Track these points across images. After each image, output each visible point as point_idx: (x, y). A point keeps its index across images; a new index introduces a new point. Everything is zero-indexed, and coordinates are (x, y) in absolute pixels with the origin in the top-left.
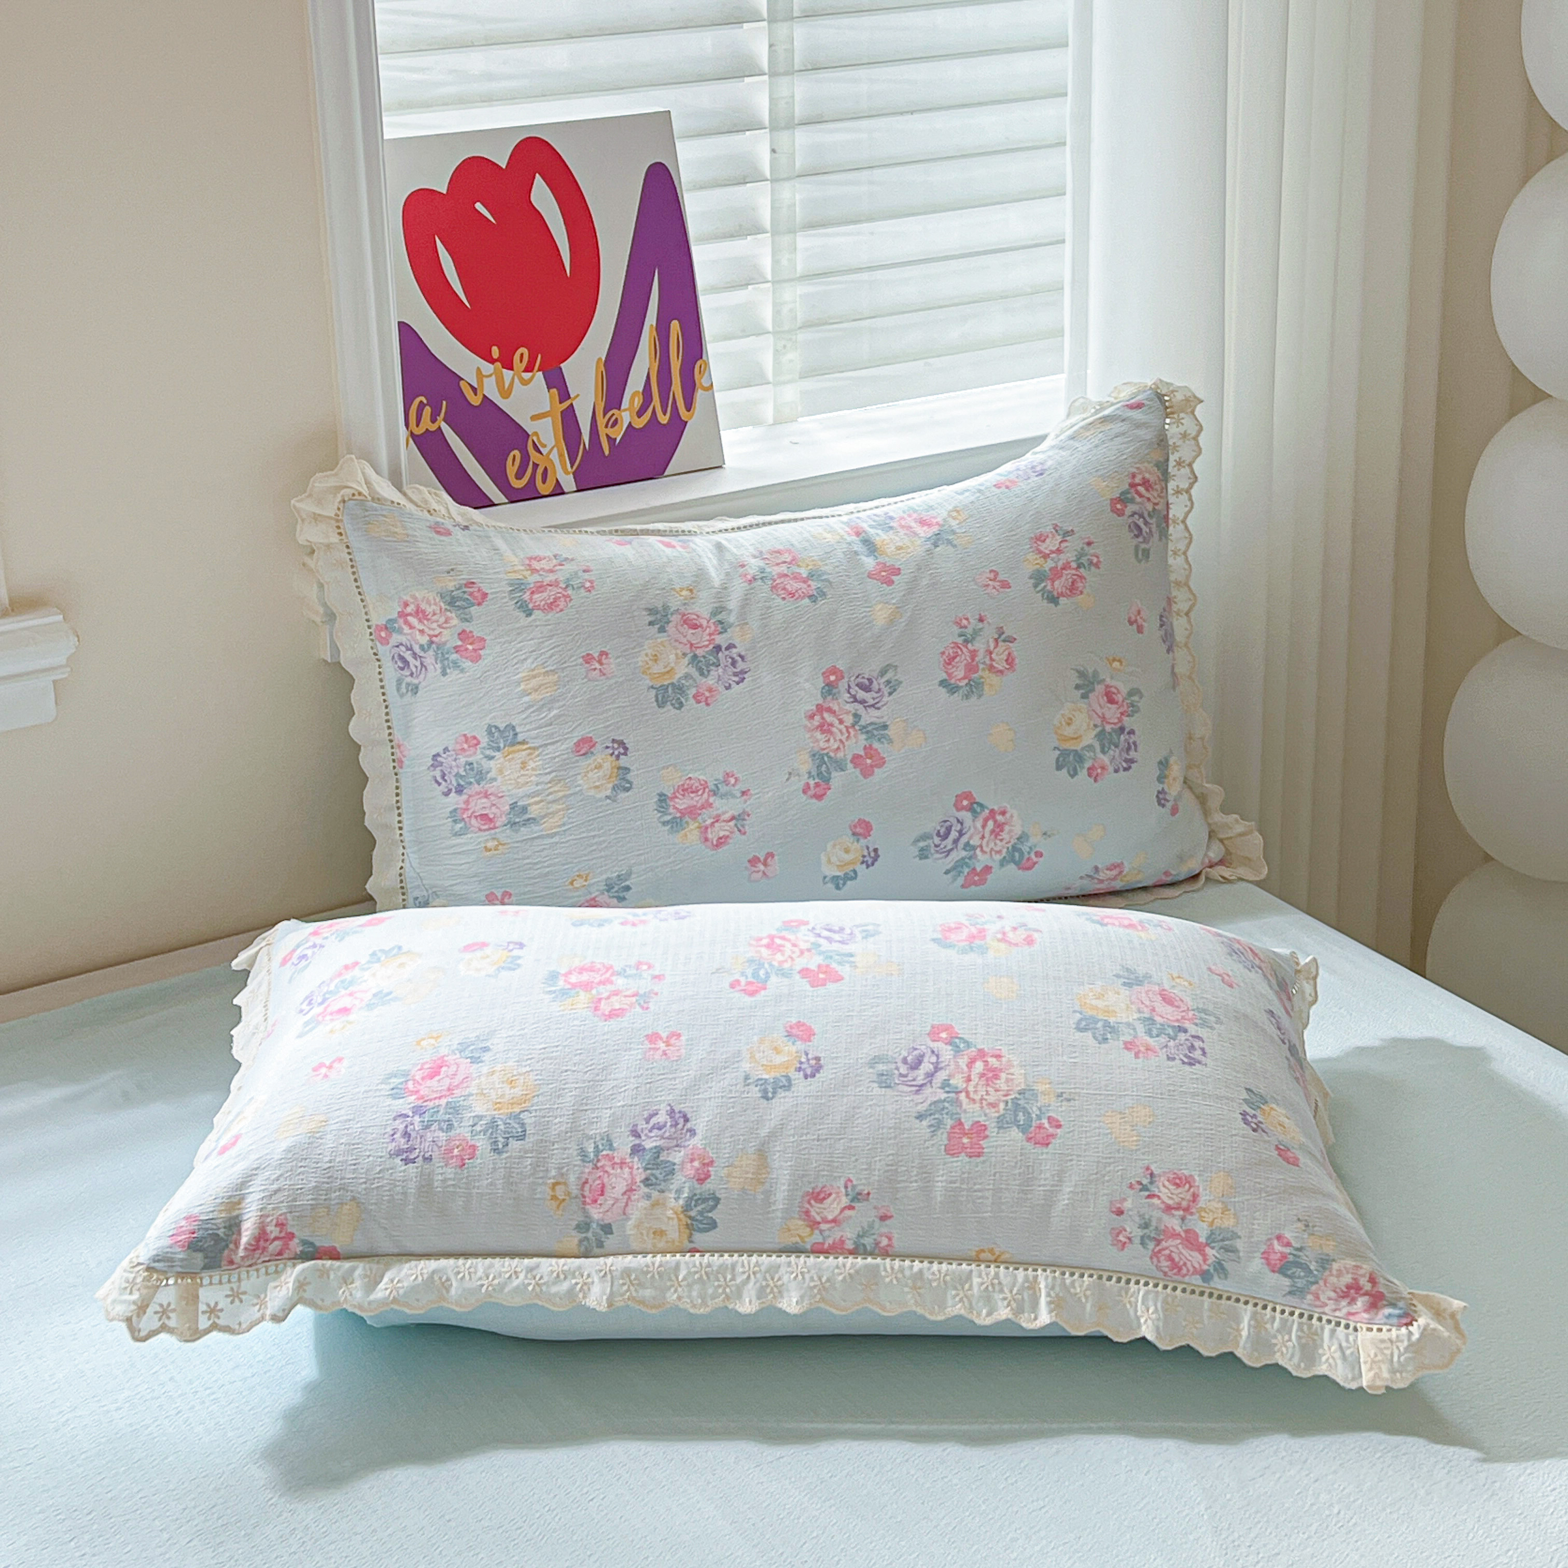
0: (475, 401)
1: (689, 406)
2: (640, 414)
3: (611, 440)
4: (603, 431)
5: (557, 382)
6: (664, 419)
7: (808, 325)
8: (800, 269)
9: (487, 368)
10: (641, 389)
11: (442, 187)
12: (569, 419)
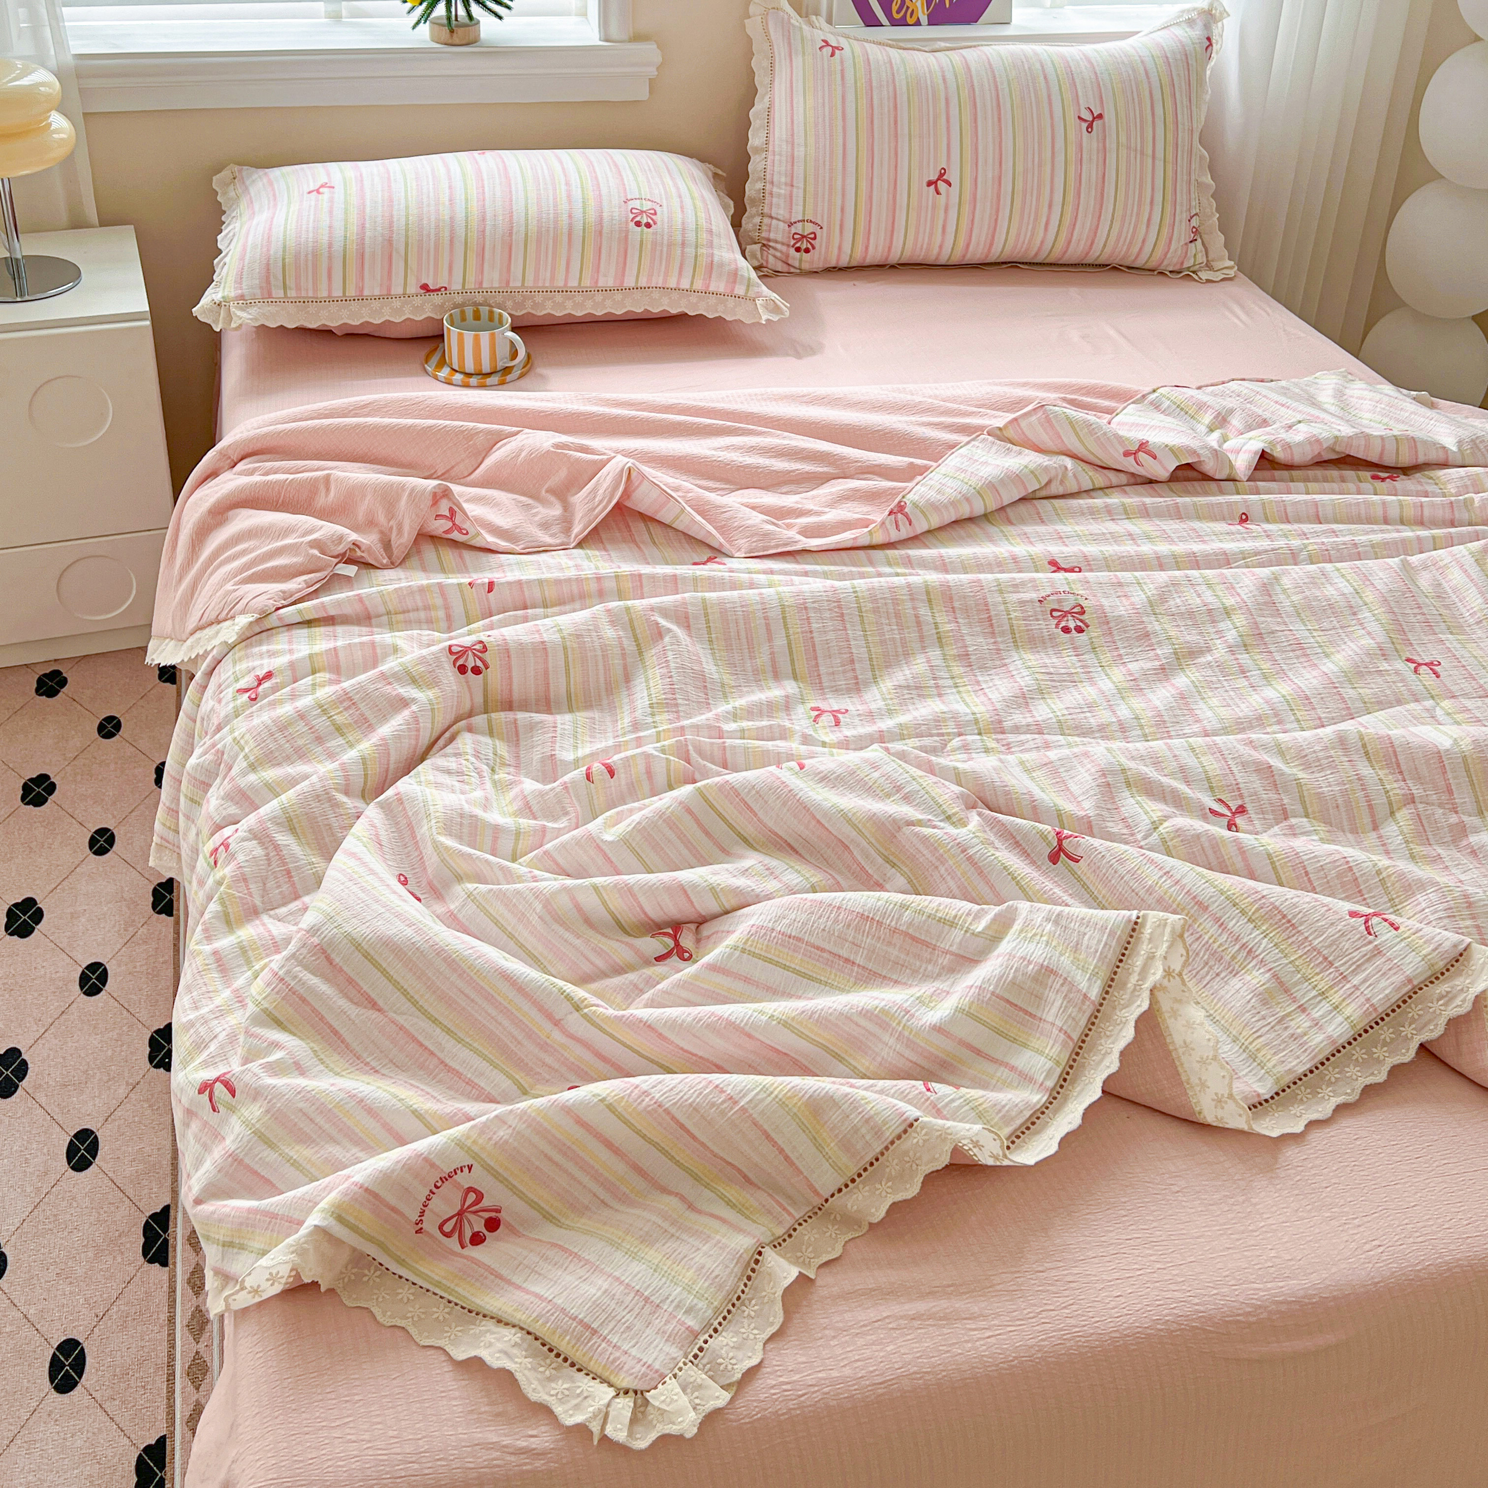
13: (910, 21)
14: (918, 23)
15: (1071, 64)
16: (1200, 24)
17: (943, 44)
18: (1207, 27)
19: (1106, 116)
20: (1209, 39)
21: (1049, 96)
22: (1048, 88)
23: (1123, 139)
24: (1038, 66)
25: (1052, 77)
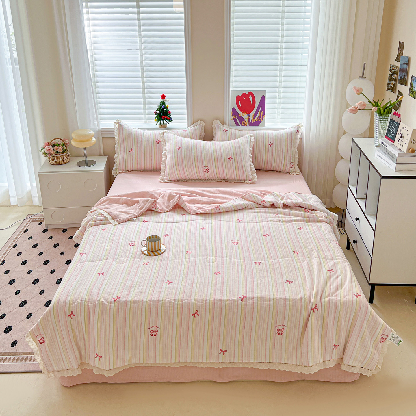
0: (240, 116)
1: (262, 120)
2: (257, 120)
3: (253, 122)
4: (252, 121)
5: (249, 115)
6: (259, 121)
7: (281, 114)
8: (281, 107)
9: (242, 113)
10: (257, 117)
11: (241, 96)
12: (249, 119)
13: (245, 125)
14: (247, 126)
15: (269, 134)
16: (296, 128)
17: (248, 130)
18: (298, 128)
19: (274, 144)
20: (298, 130)
21: (264, 140)
22: (264, 138)
23: (276, 148)
24: (263, 134)
25: (265, 137)
